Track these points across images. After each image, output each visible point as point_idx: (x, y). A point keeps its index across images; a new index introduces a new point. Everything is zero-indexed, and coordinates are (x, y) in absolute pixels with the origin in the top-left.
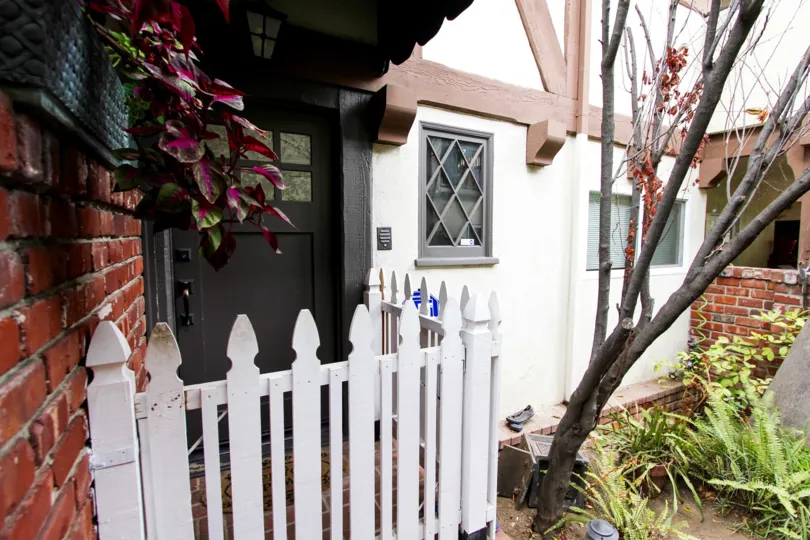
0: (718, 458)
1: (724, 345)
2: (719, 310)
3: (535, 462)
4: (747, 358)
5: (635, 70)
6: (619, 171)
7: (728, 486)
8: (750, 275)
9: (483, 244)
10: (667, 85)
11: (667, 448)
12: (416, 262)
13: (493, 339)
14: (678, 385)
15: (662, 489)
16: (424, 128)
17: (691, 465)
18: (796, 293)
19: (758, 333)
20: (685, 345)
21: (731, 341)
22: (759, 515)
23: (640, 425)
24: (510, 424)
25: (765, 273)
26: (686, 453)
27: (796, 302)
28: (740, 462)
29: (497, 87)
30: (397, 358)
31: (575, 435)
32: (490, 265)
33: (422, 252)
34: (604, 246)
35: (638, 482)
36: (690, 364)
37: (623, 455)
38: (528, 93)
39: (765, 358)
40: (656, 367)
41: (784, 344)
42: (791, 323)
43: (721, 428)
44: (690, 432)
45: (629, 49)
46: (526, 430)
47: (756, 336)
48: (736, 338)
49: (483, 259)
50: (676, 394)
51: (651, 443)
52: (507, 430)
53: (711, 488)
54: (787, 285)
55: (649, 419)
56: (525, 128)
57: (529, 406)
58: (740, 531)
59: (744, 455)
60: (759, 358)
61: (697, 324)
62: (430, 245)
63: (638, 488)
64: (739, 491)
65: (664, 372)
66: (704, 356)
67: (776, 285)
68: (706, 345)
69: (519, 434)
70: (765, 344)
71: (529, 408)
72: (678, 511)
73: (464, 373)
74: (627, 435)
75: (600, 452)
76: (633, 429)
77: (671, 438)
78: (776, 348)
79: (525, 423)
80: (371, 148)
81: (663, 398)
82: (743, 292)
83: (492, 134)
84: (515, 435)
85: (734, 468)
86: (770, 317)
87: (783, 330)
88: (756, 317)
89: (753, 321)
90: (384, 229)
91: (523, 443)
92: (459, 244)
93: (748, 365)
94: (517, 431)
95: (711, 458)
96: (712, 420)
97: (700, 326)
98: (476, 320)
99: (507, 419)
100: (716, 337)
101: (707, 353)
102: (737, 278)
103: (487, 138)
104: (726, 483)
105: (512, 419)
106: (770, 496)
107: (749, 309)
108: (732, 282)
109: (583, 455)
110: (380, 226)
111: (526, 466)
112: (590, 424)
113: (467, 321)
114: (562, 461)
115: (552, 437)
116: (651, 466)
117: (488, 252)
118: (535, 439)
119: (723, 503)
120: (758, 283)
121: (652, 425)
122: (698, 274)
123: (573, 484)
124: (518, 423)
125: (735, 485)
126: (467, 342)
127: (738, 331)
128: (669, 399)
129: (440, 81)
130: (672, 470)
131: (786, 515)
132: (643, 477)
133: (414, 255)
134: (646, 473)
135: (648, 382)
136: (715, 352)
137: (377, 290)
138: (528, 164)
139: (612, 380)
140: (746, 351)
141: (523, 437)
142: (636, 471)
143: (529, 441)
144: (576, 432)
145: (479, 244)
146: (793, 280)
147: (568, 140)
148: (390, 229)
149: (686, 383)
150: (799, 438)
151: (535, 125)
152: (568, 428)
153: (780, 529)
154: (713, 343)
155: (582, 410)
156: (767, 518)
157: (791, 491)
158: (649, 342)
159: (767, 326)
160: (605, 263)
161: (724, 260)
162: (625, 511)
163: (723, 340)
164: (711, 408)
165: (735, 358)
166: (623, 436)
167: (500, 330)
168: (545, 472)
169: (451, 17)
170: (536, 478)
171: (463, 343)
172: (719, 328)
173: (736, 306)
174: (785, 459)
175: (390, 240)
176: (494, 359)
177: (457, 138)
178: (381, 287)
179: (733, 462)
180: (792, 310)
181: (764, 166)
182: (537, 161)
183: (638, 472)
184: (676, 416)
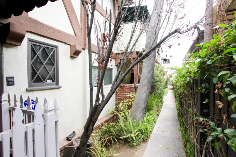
0: (121, 131)
1: (122, 103)
2: (121, 94)
3: (75, 149)
4: (127, 105)
5: (98, 36)
6: (93, 62)
7: (124, 138)
8: (126, 86)
9: (55, 82)
10: (104, 42)
11: (111, 132)
12: (27, 89)
13: (56, 115)
14: (114, 114)
15: (110, 144)
16: (30, 41)
17: (116, 134)
18: (134, 89)
19: (128, 99)
20: (115, 104)
21: (123, 101)
22: (129, 142)
23: (104, 128)
24: (68, 139)
25: (129, 85)
26: (115, 132)
27: (134, 91)
28: (126, 131)
29: (59, 31)
30: (12, 131)
31: (86, 137)
32: (58, 88)
33: (30, 85)
34: (91, 82)
35: (105, 144)
36: (116, 109)
37: (101, 138)
38: (70, 35)
39: (130, 104)
40: (108, 111)
41: (133, 101)
42: (133, 96)
43: (122, 124)
44: (116, 126)
45: (96, 30)
46: (73, 139)
47: (128, 100)
48: (124, 101)
49: (56, 86)
50: (113, 117)
51: (107, 132)
52: (67, 141)
53: (121, 139)
54: (133, 88)
55: (107, 126)
56: (69, 46)
57: (74, 131)
58: (127, 147)
59: (126, 129)
60: (129, 105)
61: (117, 98)
62: (33, 82)
63: (104, 146)
64: (126, 138)
65: (110, 112)
66: (118, 106)
67: (131, 88)
68: (119, 103)
69: (71, 141)
70: (130, 101)
71: (74, 132)
72: (114, 148)
73: (45, 129)
74: (102, 132)
75: (94, 139)
76: (103, 129)
77: (112, 129)
78: (131, 102)
79: (73, 137)
80: (3, 45)
81: (110, 119)
82: (125, 90)
83: (58, 46)
84: (69, 142)
85: (125, 132)
86: (130, 95)
87: (132, 98)
88: (127, 95)
89: (127, 96)
90: (10, 77)
91: (72, 144)
92: (46, 82)
93: (127, 107)
94: (70, 140)
95: (120, 132)
96: (120, 122)
97: (117, 99)
98: (48, 110)
99: (67, 138)
100: (121, 101)
101: (119, 105)
102: (124, 87)
103: (56, 47)
104: (123, 137)
105: (69, 137)
106: (131, 137)
107: (126, 94)
108: (123, 88)
109: (90, 141)
110: (8, 76)
111: (73, 151)
112: (90, 133)
113: (45, 110)
114: (83, 146)
115: (80, 139)
116: (108, 138)
117: (57, 84)
118: (76, 141)
119: (123, 142)
120: (128, 88)
121: (107, 127)
122: (113, 88)
123: (87, 152)
124: (70, 138)
125: (125, 137)
126: (45, 118)
127: (125, 99)
128: (112, 119)
129: (36, 25)
130: (112, 138)
131: (134, 140)
132: (106, 142)
133: (26, 86)
134: (106, 141)
135: (107, 115)
136: (121, 105)
137: (7, 102)
138: (71, 57)
139: (96, 119)
140: (126, 104)
141: (72, 142)
142: (104, 141)
143: (74, 142)
144: (87, 136)
145: (54, 81)
146: (133, 87)
147: (83, 51)
148: (13, 77)
149: (115, 114)
150: (136, 121)
151: (72, 45)
152: (84, 136)
153: (133, 144)
154: (120, 103)
155: (88, 129)
156: (131, 142)
157: (135, 134)
158: (104, 107)
159: (130, 97)
160: (91, 87)
161: (118, 85)
162: (101, 154)
163: (122, 102)
164: (119, 119)
165: (124, 106)
166: (101, 132)
167: (58, 112)
168: (79, 151)
169: (38, 7)
170: (76, 154)
171: (44, 119)
172: (121, 99)
173: (124, 93)
174: (133, 127)
175: (14, 82)
176: (56, 122)
177: (44, 46)
178: (9, 101)
179: (124, 131)
180: (134, 93)
181: (124, 63)
182: (73, 56)
183: (105, 141)
184: (113, 123)
